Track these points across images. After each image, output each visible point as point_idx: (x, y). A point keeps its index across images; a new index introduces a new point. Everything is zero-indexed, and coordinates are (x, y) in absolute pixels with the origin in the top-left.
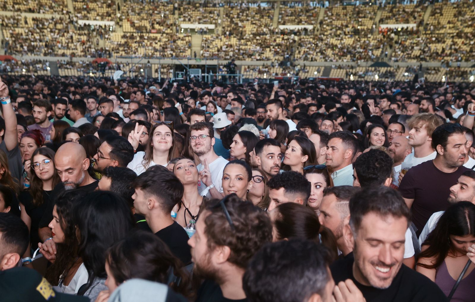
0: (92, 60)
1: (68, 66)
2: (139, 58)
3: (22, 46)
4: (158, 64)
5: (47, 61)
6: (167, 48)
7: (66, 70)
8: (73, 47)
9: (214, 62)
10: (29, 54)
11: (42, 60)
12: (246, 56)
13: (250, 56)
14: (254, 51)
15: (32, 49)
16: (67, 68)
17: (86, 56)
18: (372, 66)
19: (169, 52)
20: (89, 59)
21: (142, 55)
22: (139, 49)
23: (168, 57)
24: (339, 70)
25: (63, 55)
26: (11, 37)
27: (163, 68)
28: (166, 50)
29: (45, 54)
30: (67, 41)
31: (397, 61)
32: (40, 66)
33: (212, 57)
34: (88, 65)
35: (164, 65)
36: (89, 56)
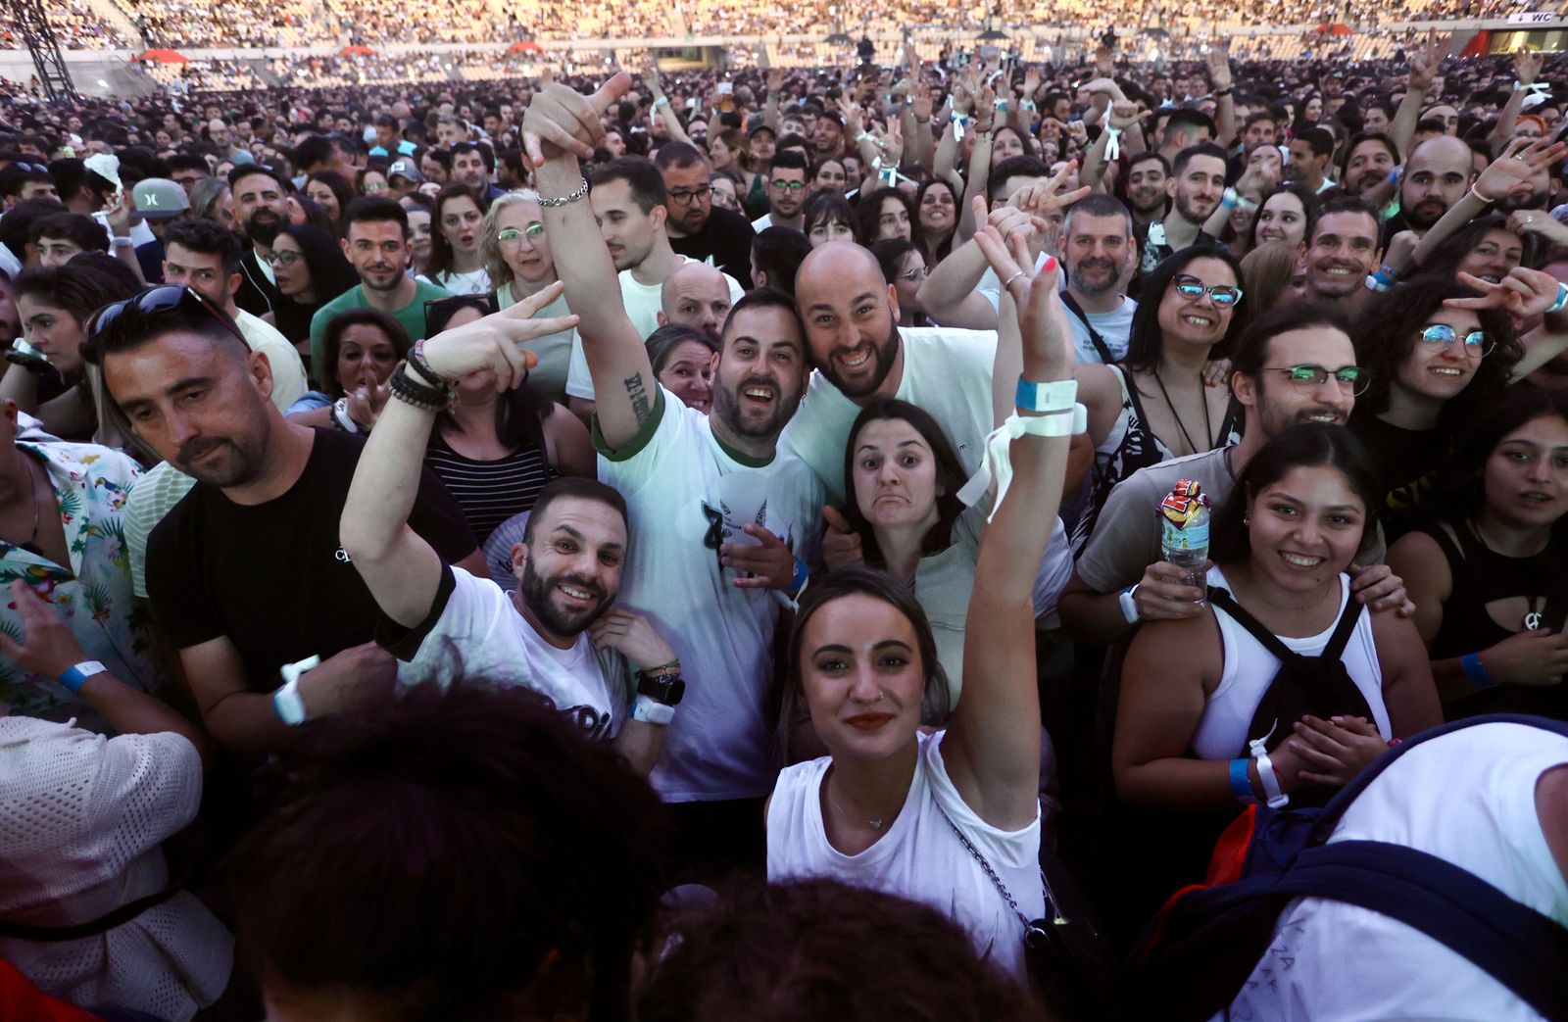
0: (507, 46)
1: (471, 61)
2: (585, 38)
3: (375, 26)
4: (623, 48)
5: (431, 54)
6: (624, 17)
7: (471, 69)
8: (464, 24)
9: (716, 41)
10: (394, 40)
11: (423, 52)
12: (766, 27)
13: (773, 26)
14: (778, 18)
15: (394, 34)
16: (473, 66)
17: (495, 41)
18: (980, 37)
19: (630, 24)
20: (501, 47)
21: (588, 34)
22: (578, 21)
23: (636, 36)
24: (927, 46)
25: (454, 40)
26: (347, 9)
27: (636, 55)
28: (625, 21)
29: (424, 41)
30: (448, 12)
31: (1016, 28)
32: (422, 63)
33: (708, 31)
34: (504, 56)
35: (635, 51)
36: (499, 40)
